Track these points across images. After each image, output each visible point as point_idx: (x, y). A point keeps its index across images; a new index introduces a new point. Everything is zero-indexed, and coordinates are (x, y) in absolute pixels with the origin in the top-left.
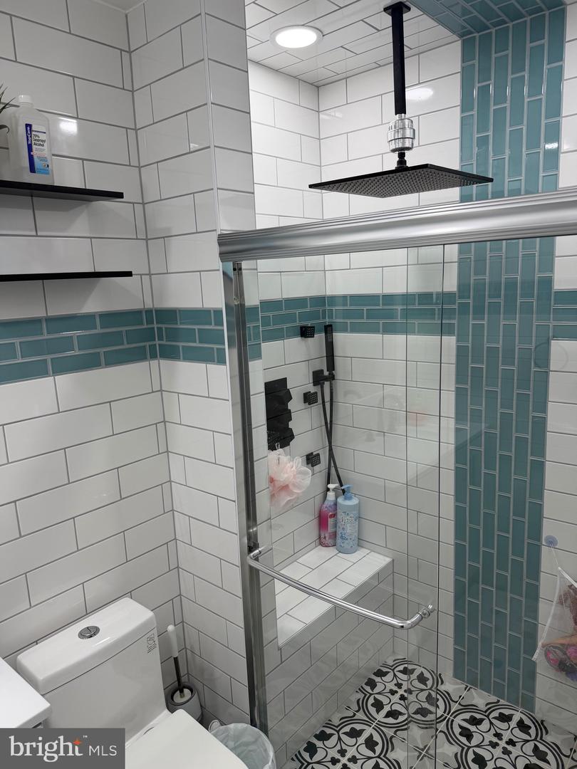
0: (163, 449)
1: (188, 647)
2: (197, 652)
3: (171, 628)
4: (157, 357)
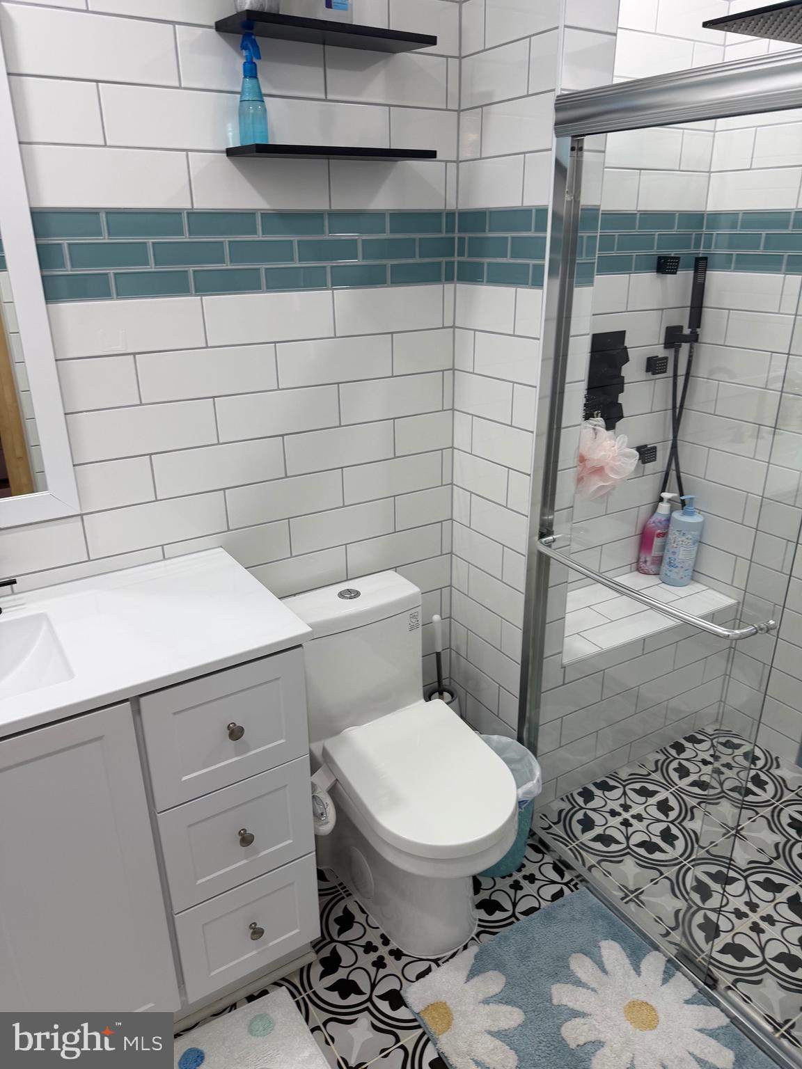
0: (447, 405)
1: (453, 647)
2: (463, 654)
3: (436, 618)
4: (453, 279)
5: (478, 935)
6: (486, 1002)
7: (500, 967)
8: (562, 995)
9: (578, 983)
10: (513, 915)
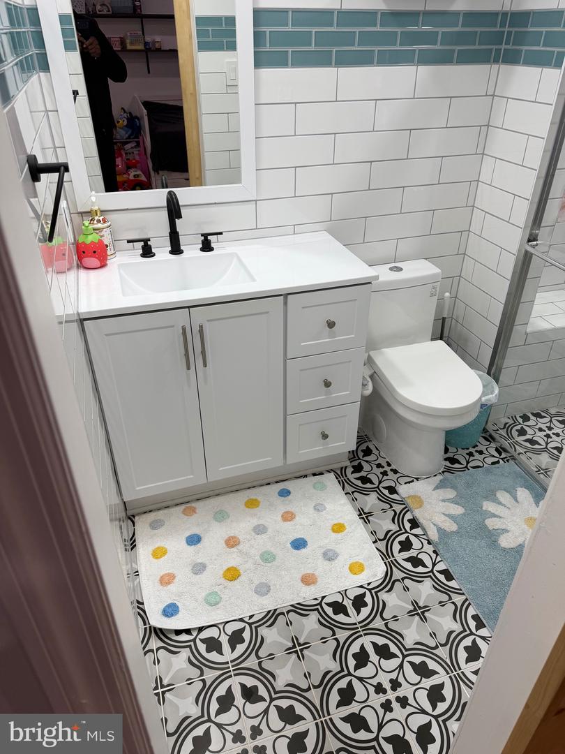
0: (480, 151)
1: (454, 317)
2: (461, 321)
3: (447, 294)
4: (499, 62)
5: (443, 472)
6: (444, 501)
7: (454, 487)
8: (488, 506)
9: (500, 503)
10: (466, 467)
